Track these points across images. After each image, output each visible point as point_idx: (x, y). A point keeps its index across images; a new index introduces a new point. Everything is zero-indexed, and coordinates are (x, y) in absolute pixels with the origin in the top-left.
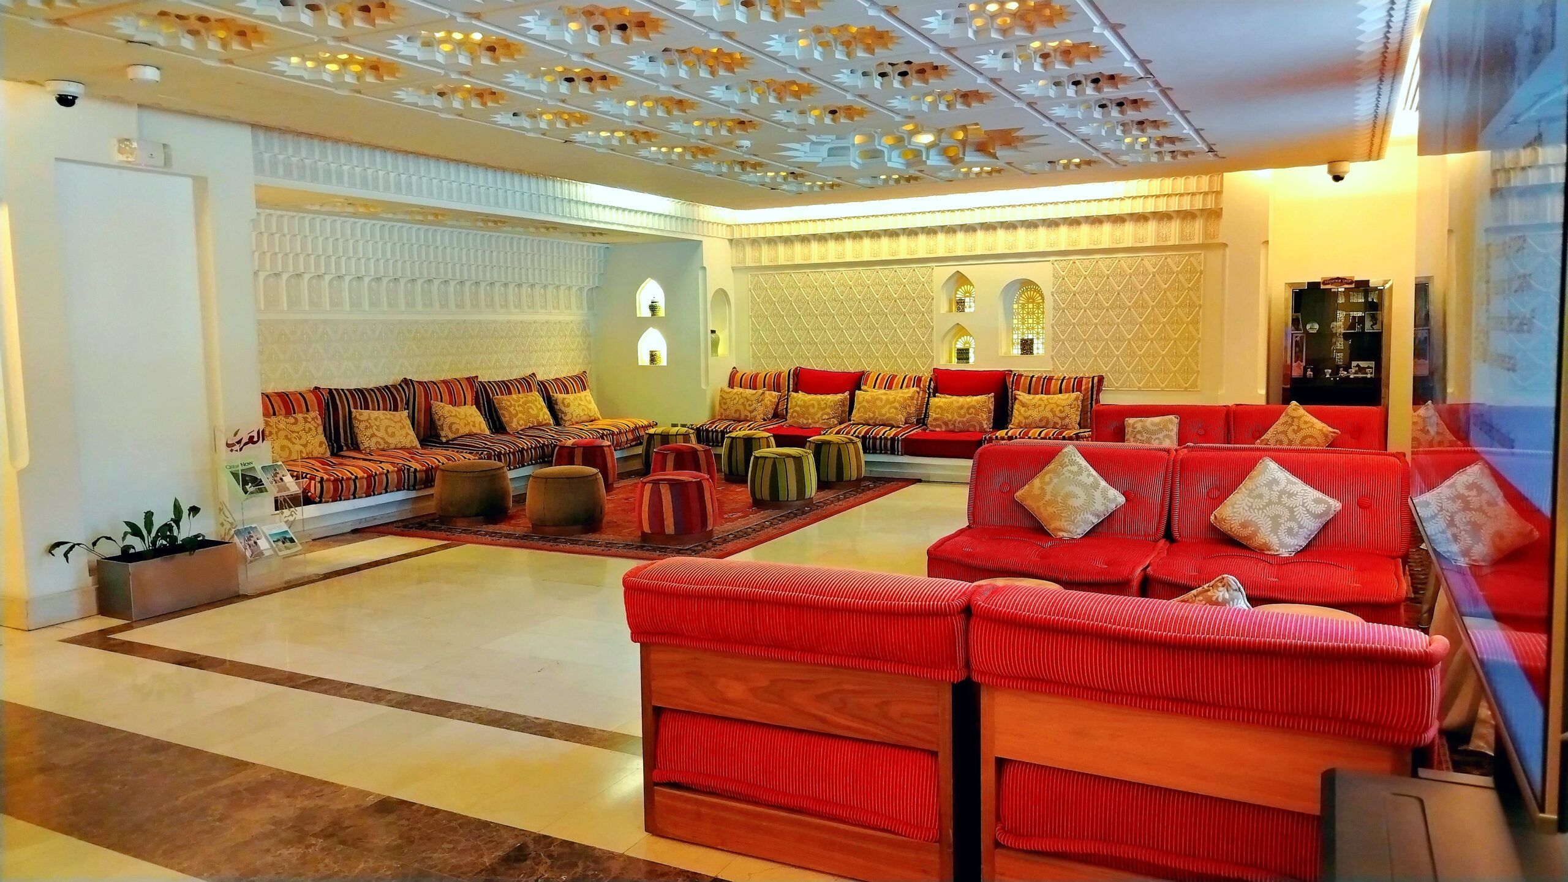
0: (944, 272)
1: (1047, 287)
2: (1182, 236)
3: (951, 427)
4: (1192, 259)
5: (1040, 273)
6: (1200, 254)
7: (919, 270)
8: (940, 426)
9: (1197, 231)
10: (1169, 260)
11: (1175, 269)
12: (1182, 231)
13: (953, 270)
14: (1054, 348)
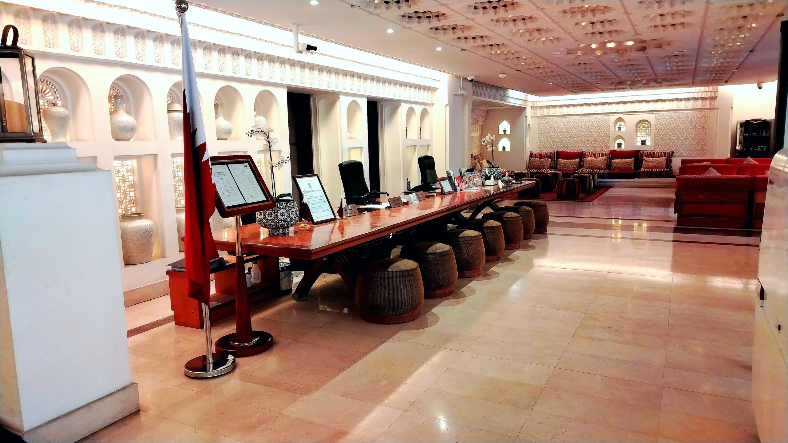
0: (614, 118)
1: (653, 122)
2: (702, 105)
3: (620, 169)
4: (705, 113)
5: (650, 117)
6: (708, 111)
7: (606, 117)
8: (616, 169)
9: (707, 104)
10: (697, 113)
11: (699, 116)
12: (702, 104)
13: (618, 116)
14: (654, 143)
